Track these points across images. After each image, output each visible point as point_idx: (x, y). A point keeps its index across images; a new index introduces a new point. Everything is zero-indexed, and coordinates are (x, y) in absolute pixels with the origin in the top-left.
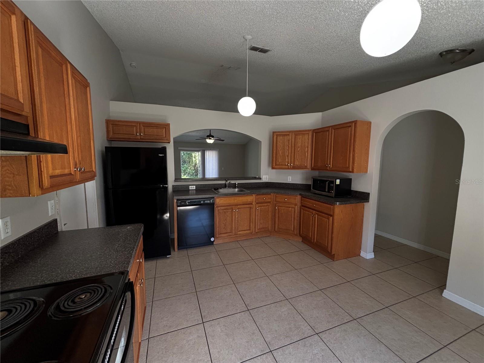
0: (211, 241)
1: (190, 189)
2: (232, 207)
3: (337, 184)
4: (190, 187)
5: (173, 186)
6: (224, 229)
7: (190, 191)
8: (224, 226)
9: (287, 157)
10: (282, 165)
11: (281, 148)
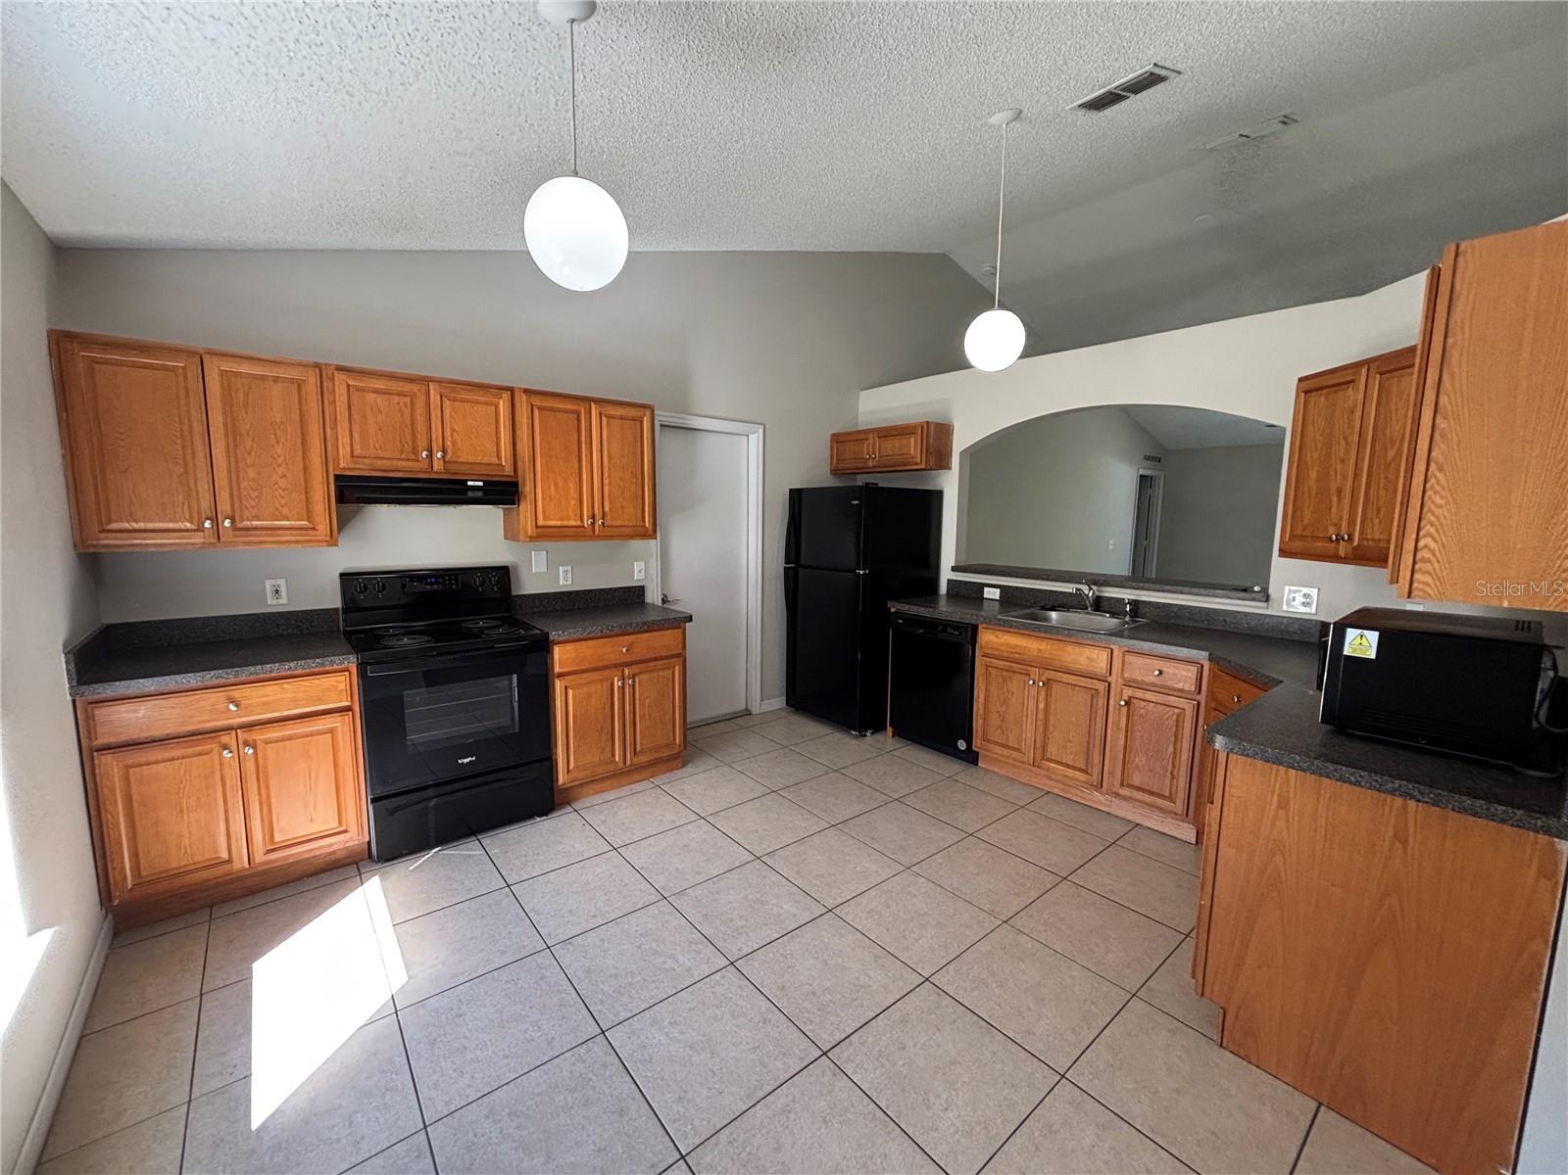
0: (959, 749)
1: (985, 596)
2: (1029, 668)
3: (1347, 651)
4: (986, 589)
5: (949, 581)
6: (999, 731)
7: (985, 602)
8: (999, 723)
9: (1335, 499)
10: (1314, 538)
11: (1316, 455)
